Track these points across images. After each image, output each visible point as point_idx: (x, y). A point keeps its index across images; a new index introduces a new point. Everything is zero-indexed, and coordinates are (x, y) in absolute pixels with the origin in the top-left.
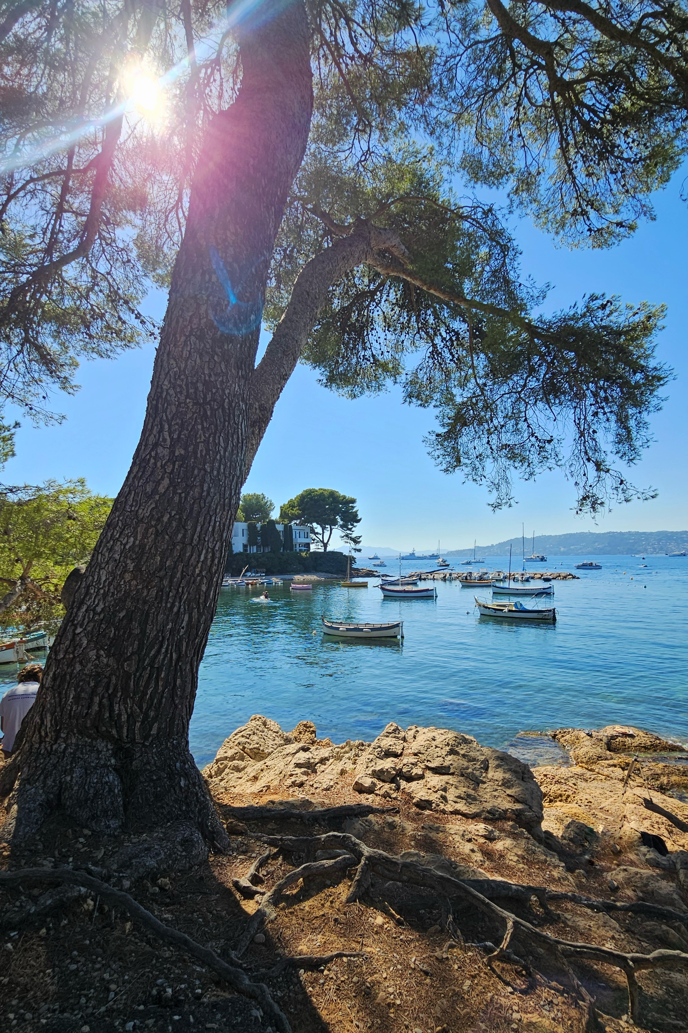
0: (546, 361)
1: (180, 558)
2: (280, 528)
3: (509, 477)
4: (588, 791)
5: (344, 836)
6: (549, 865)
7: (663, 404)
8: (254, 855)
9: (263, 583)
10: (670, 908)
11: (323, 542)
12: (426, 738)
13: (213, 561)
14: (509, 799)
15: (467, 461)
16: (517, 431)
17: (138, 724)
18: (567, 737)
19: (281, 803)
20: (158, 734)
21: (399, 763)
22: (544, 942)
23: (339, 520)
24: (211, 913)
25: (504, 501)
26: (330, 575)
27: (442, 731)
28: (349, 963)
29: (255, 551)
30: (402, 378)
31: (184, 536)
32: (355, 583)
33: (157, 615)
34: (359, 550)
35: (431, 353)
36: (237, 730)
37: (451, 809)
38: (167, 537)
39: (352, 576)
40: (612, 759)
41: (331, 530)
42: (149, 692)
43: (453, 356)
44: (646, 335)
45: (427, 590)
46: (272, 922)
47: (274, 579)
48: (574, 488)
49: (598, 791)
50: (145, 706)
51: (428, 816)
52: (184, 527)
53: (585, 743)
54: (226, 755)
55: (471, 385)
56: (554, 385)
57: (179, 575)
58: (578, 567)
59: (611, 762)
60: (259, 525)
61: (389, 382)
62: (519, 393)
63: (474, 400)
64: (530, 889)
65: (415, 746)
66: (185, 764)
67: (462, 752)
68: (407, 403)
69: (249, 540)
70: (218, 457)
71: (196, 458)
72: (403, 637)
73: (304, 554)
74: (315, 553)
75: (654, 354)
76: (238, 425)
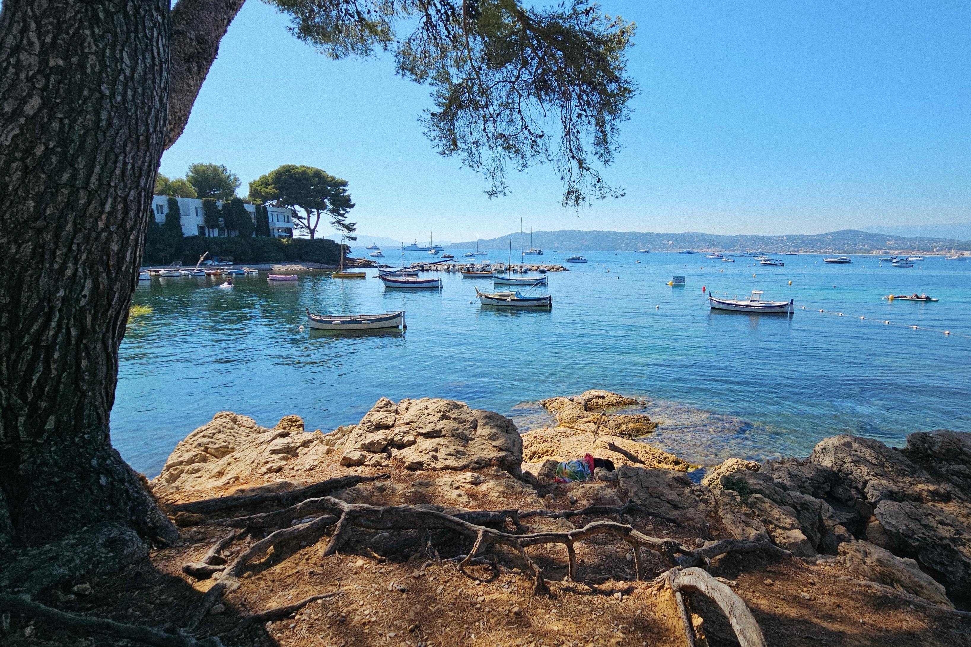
0: (538, 56)
1: (70, 205)
2: (250, 208)
3: (504, 166)
4: (568, 444)
5: (323, 500)
6: (524, 494)
7: (631, 115)
8: (213, 540)
9: (230, 274)
10: (612, 506)
11: (309, 227)
12: (418, 409)
13: (126, 212)
14: (495, 449)
15: (463, 146)
16: (511, 121)
17: (22, 420)
18: (554, 404)
19: (253, 490)
20: (56, 428)
21: (390, 434)
22: (507, 540)
23: (328, 203)
24: (152, 603)
25: (499, 189)
26: (319, 265)
27: (435, 400)
28: (323, 604)
29: (216, 235)
30: (393, 46)
31: (73, 177)
32: (350, 273)
33: (37, 279)
34: (354, 239)
35: (426, 23)
36: (196, 431)
37: (442, 466)
38: (44, 176)
39: (346, 267)
40: (587, 417)
41: (319, 214)
42: (35, 378)
43: (449, 33)
44: (620, 48)
45: (432, 281)
46: (234, 591)
47: (246, 269)
48: (561, 182)
49: (576, 443)
50: (30, 396)
51: (419, 475)
52: (72, 165)
53: (568, 407)
54: (181, 459)
55: (467, 68)
56: (545, 81)
57: (69, 227)
58: (569, 261)
59: (586, 419)
60: (220, 203)
61: (378, 47)
62: (514, 83)
63: (469, 83)
64: (505, 512)
65: (407, 417)
66: (105, 459)
67: (453, 416)
68: (400, 76)
69: (207, 221)
70: (122, 78)
71: (84, 73)
72: (405, 327)
73: (284, 241)
74: (299, 240)
75: (626, 68)
76: (151, 40)
